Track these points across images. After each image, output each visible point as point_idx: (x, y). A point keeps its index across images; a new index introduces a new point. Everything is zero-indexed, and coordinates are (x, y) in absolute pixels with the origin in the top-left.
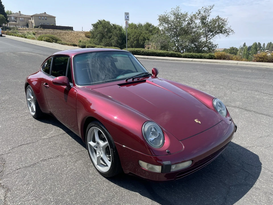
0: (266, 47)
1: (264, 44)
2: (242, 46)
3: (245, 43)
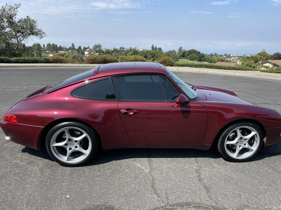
0: (46, 48)
1: (44, 44)
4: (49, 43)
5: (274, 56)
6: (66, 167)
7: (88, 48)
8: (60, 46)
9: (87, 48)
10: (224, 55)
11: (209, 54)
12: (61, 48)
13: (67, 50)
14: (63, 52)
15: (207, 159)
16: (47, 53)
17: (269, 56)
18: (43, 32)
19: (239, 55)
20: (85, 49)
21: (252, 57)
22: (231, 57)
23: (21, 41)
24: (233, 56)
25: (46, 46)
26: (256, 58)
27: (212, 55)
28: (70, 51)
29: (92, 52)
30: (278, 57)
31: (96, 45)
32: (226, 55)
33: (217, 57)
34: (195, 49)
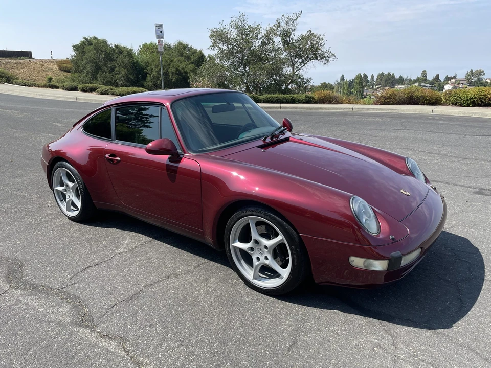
0: (375, 80)
1: (373, 75)
2: (339, 81)
3: (343, 76)
4: (383, 73)
7: (454, 77)
8: (401, 77)
9: (450, 78)
12: (401, 81)
13: (411, 82)
14: (403, 86)
16: (376, 90)
20: (448, 79)
25: (375, 78)
28: (417, 84)
29: (461, 86)
31: (472, 70)
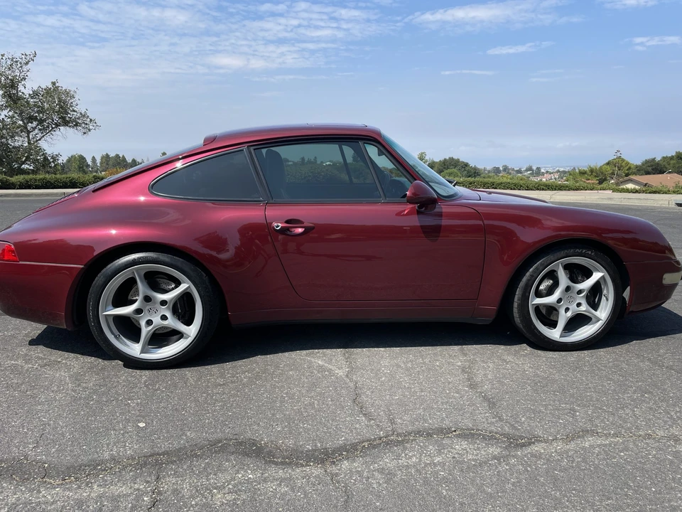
0: (98, 164)
1: (94, 157)
4: (107, 154)
5: (644, 167)
6: (138, 371)
8: (134, 160)
10: (527, 170)
11: (489, 168)
15: (489, 347)
17: (632, 167)
18: (91, 120)
19: (561, 169)
21: (592, 171)
22: (543, 174)
23: (37, 141)
24: (547, 172)
25: (98, 161)
26: (602, 173)
27: (497, 170)
30: (653, 169)
32: (530, 169)
33: (510, 174)
34: (455, 157)
